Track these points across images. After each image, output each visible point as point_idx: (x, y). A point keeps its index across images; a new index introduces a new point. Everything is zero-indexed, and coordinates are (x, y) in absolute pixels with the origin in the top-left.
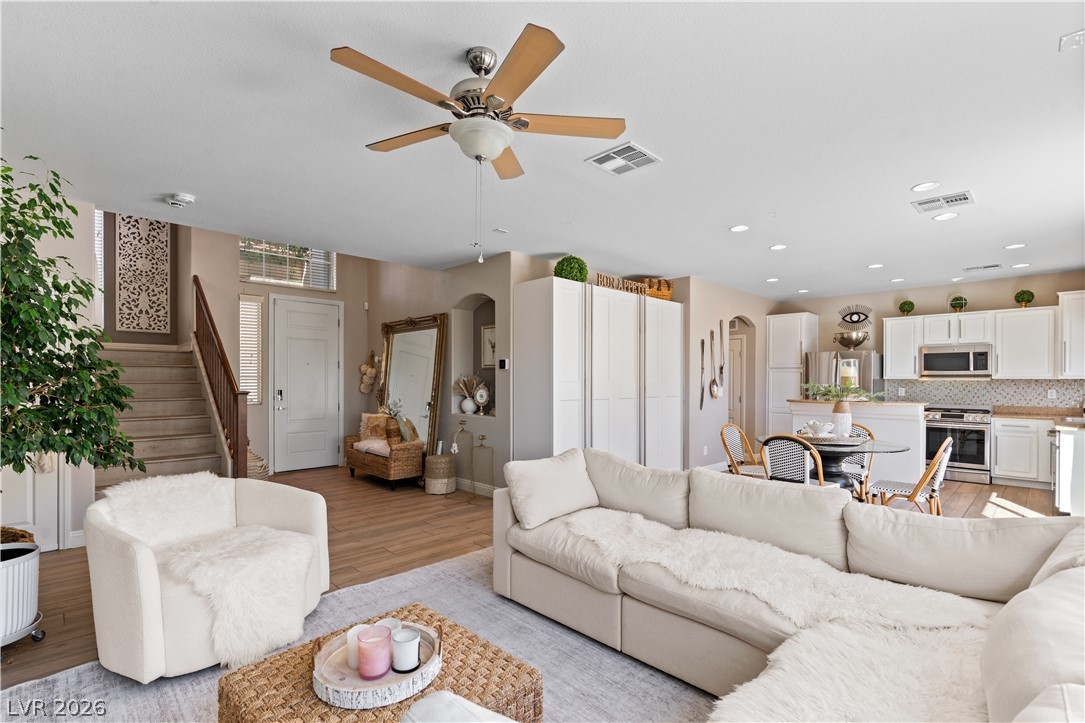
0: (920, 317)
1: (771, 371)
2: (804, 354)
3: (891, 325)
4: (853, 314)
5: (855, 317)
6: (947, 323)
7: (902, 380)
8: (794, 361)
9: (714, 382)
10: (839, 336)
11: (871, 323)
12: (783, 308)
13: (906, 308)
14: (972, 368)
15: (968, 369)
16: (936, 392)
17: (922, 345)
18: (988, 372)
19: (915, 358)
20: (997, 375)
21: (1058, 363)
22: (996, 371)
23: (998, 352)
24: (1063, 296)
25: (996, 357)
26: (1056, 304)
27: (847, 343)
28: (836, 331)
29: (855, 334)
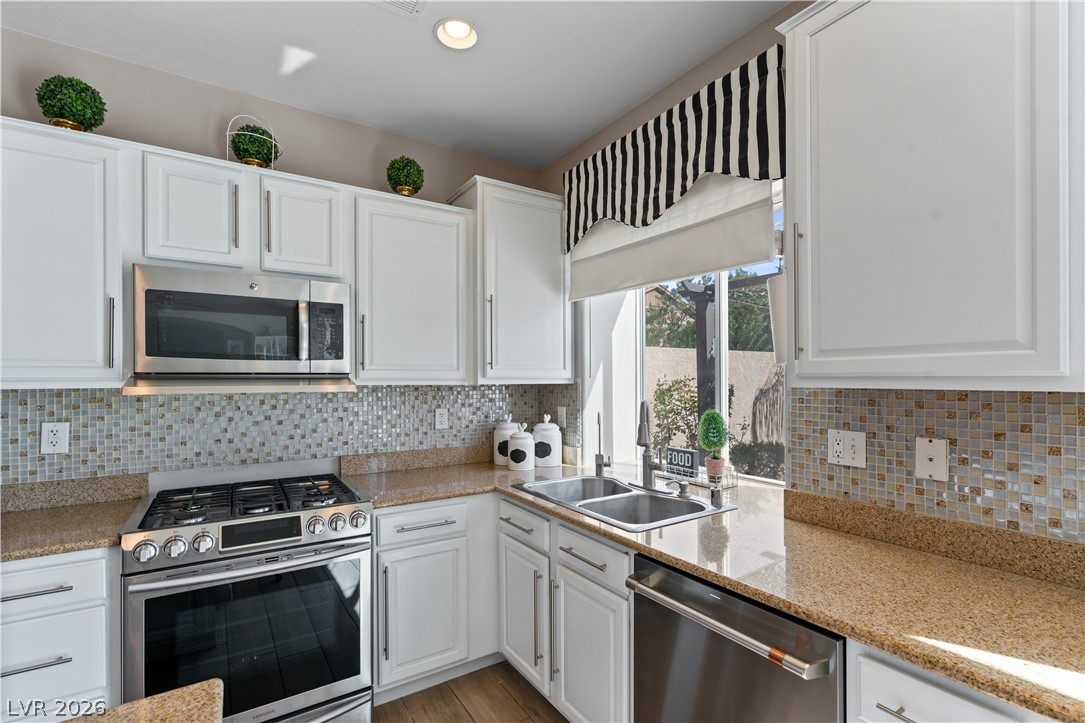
6: (225, 195)
7: (57, 393)
14: (304, 354)
15: (297, 357)
16: (186, 431)
17: (138, 260)
18: (345, 365)
19: (110, 303)
20: (362, 374)
21: (477, 352)
22: (359, 363)
23: (364, 309)
24: (486, 188)
25: (360, 322)
26: (470, 205)
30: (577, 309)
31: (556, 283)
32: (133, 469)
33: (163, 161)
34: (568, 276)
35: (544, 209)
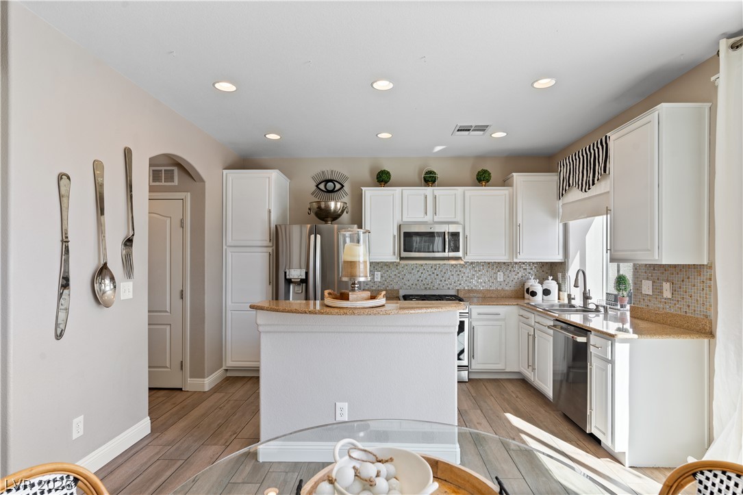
0: (398, 189)
1: (229, 250)
2: (273, 226)
3: (371, 195)
6: (423, 198)
7: (378, 263)
8: (260, 236)
9: (103, 271)
10: (315, 206)
11: (346, 194)
12: (245, 162)
13: (383, 179)
14: (447, 250)
15: (445, 251)
16: (408, 276)
17: (401, 223)
18: (460, 254)
19: (394, 237)
20: (466, 257)
21: (514, 247)
22: (465, 253)
23: (467, 233)
24: (517, 177)
25: (466, 238)
26: (511, 185)
27: (325, 215)
28: (310, 200)
29: (332, 205)
30: (566, 227)
31: (554, 214)
32: (396, 287)
33: (408, 191)
34: (561, 210)
35: (549, 181)
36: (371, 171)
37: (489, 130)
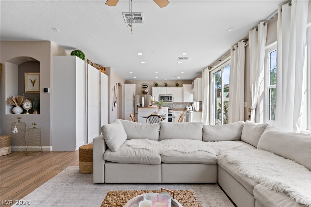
0: (159, 88)
1: (125, 100)
2: (134, 95)
3: (154, 89)
4: (144, 85)
5: (145, 86)
6: (164, 89)
8: (131, 97)
9: (115, 102)
10: (142, 91)
11: (149, 88)
12: (127, 82)
13: (156, 85)
14: (169, 100)
17: (160, 94)
19: (159, 97)
21: (183, 99)
22: (173, 101)
23: (174, 97)
24: (184, 85)
25: (173, 97)
26: (182, 87)
27: (144, 93)
28: (141, 90)
29: (146, 91)
31: (191, 93)
33: (161, 88)
35: (190, 86)
36: (154, 83)
37: (176, 77)
